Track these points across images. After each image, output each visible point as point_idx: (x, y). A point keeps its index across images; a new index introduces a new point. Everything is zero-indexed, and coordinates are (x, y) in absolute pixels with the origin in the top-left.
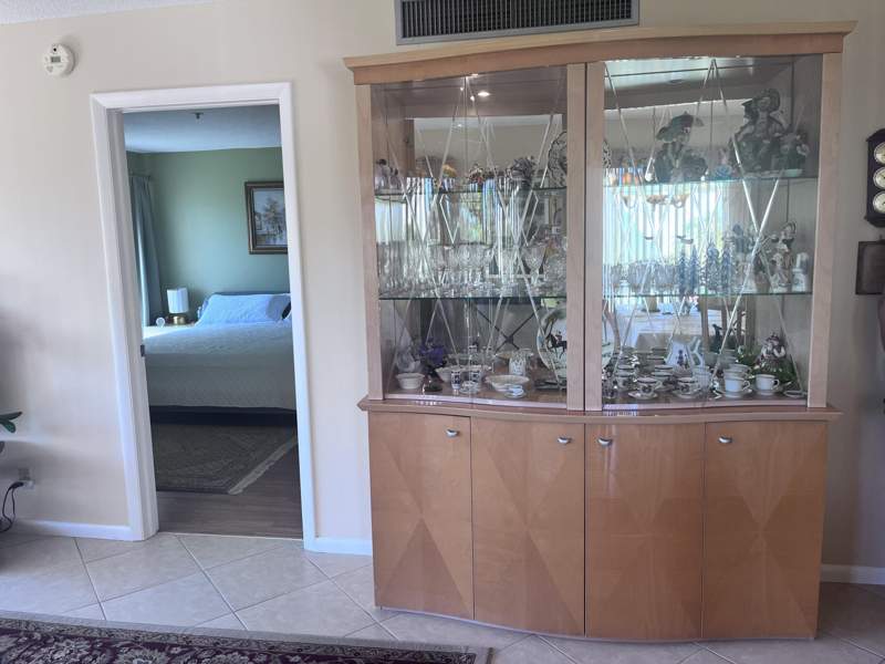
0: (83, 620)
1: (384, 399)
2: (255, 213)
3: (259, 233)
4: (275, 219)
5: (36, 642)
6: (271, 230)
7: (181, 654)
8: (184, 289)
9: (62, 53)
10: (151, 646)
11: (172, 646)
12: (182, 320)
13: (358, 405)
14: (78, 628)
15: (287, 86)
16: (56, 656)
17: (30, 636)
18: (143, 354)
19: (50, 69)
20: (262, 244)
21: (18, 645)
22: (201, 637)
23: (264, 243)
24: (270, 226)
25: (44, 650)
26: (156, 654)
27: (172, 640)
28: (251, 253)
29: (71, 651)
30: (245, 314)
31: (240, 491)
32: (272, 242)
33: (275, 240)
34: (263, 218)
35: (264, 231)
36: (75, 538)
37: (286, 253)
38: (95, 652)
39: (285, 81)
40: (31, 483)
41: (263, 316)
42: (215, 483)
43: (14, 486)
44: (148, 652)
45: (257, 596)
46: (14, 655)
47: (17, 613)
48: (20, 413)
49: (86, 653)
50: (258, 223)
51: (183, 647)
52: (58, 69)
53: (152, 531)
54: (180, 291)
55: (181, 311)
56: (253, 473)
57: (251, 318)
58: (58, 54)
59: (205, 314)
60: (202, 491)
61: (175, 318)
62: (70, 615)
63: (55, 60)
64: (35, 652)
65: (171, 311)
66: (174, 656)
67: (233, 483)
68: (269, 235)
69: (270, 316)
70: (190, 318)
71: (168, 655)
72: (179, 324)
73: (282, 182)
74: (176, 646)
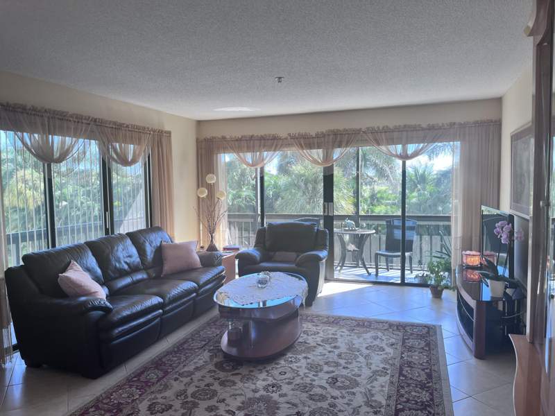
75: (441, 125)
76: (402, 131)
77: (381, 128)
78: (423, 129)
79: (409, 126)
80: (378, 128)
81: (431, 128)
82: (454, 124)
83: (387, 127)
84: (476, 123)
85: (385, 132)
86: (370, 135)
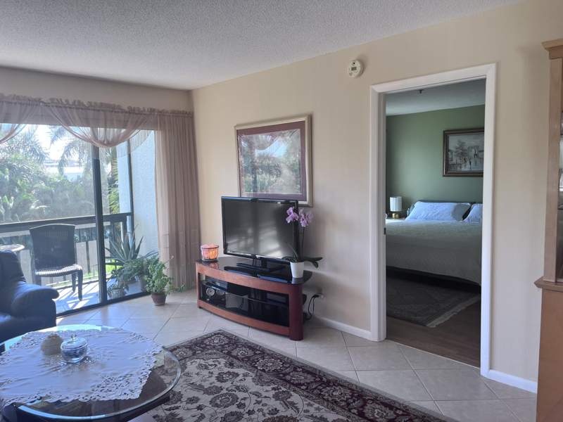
0: (348, 378)
1: (556, 282)
2: (449, 151)
3: (450, 163)
4: (462, 153)
5: (324, 383)
6: (459, 161)
7: (402, 415)
8: (399, 198)
9: (358, 65)
10: (386, 405)
11: (397, 409)
12: (397, 215)
13: (535, 283)
14: (346, 382)
15: (493, 66)
16: (334, 394)
17: (322, 379)
18: (385, 233)
19: (351, 74)
20: (452, 170)
21: (316, 382)
22: (414, 409)
23: (453, 170)
24: (458, 158)
25: (328, 388)
26: (388, 410)
27: (397, 405)
28: (444, 176)
29: (342, 394)
30: (438, 214)
31: (434, 326)
32: (459, 169)
33: (461, 168)
34: (454, 153)
35: (454, 161)
36: (342, 332)
37: (482, 176)
38: (354, 398)
39: (493, 62)
40: (322, 296)
41: (450, 217)
42: (418, 318)
43: (315, 296)
44: (383, 408)
45: (449, 395)
46: (314, 387)
47: (315, 365)
48: (321, 258)
49: (349, 397)
50: (450, 156)
51: (403, 411)
52: (355, 73)
53: (382, 339)
54: (397, 198)
55: (397, 210)
56: (442, 317)
57: (442, 218)
58: (356, 65)
59: (412, 213)
60: (410, 321)
61: (394, 214)
62: (340, 373)
63: (354, 69)
64: (324, 388)
65: (392, 210)
66: (398, 415)
67: (430, 320)
68: (457, 164)
69: (454, 217)
70: (402, 215)
71: (395, 413)
72: (395, 218)
73: (484, 128)
74: (399, 409)
75: (142, 109)
76: (99, 111)
77: (71, 103)
78: (123, 111)
79: (108, 106)
80: (67, 101)
81: (132, 111)
82: (154, 110)
83: (79, 101)
85: (77, 109)
86: (55, 110)
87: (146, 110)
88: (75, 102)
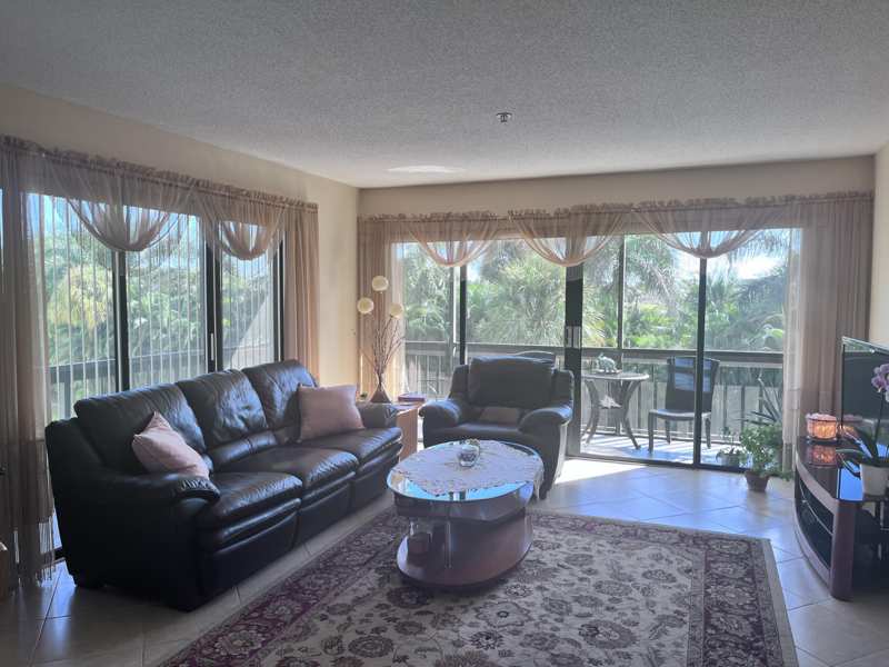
75: (769, 199)
76: (701, 209)
77: (665, 204)
78: (738, 206)
79: (714, 201)
80: (661, 203)
81: (753, 204)
82: (793, 198)
83: (676, 201)
84: (829, 196)
85: (673, 211)
86: (647, 215)
87: (777, 197)
88: (670, 203)
